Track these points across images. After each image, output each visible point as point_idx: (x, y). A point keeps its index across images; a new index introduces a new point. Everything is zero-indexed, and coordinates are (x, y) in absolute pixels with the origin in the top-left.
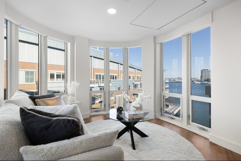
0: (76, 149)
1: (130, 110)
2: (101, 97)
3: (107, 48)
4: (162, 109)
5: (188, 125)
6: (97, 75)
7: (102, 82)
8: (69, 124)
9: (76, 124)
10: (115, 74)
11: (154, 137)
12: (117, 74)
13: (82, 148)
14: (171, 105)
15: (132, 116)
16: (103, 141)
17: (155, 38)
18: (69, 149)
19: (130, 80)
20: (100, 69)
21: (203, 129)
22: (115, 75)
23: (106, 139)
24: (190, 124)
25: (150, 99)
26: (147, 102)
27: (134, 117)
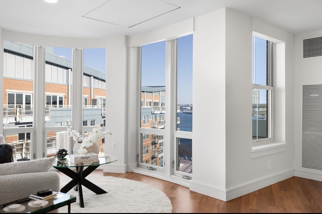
0: (10, 170)
1: (79, 153)
2: (22, 149)
3: (41, 47)
4: (138, 156)
5: (172, 176)
6: (11, 96)
7: (24, 111)
8: (2, 149)
9: (9, 149)
10: (59, 92)
11: (116, 193)
12: (64, 94)
13: (16, 170)
14: (185, 160)
15: (81, 159)
16: (37, 166)
17: (127, 38)
18: (4, 169)
19: (96, 107)
20: (19, 80)
21: (189, 178)
22: (59, 95)
23: (41, 164)
24: (175, 174)
25: (109, 136)
26: (114, 145)
27: (84, 161)
